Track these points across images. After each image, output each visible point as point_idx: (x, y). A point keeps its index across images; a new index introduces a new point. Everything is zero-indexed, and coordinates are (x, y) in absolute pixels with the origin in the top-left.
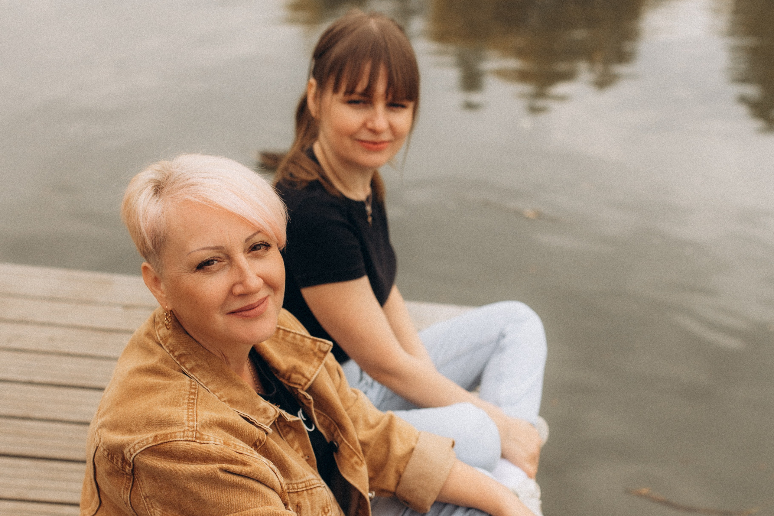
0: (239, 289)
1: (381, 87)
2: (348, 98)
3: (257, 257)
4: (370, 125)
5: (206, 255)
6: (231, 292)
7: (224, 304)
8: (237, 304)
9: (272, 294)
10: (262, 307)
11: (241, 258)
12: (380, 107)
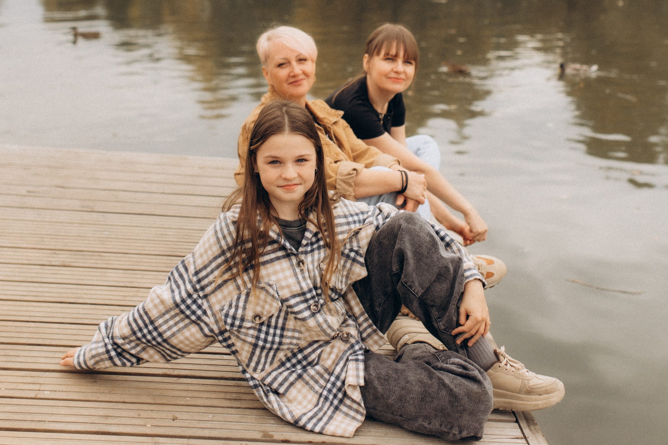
0: (292, 74)
1: (401, 53)
2: (386, 57)
3: (301, 63)
4: (395, 70)
5: (282, 61)
6: (289, 76)
7: (287, 80)
8: (292, 80)
9: (306, 78)
10: (301, 82)
11: (294, 63)
12: (400, 60)
